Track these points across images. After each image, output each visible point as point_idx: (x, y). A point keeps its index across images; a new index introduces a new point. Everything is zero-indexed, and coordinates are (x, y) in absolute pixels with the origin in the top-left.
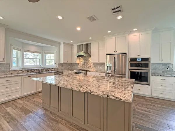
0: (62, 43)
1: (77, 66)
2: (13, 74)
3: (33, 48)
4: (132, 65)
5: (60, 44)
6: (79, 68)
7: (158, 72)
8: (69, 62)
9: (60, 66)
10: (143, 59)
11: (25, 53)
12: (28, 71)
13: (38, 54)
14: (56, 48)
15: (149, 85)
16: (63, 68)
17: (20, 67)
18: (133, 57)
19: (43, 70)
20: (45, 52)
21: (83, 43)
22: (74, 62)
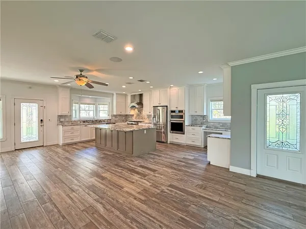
0: (115, 94)
1: (132, 117)
2: (74, 123)
3: (88, 101)
4: (172, 117)
5: (113, 94)
6: (134, 119)
7: (198, 123)
8: (123, 113)
9: (114, 118)
10: (179, 111)
11: (81, 105)
12: (84, 122)
13: (92, 106)
14: (109, 100)
15: (184, 134)
16: (117, 119)
17: (78, 118)
18: (173, 109)
19: (97, 121)
20: (99, 103)
21: (137, 94)
22: (128, 113)
